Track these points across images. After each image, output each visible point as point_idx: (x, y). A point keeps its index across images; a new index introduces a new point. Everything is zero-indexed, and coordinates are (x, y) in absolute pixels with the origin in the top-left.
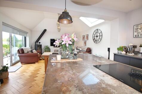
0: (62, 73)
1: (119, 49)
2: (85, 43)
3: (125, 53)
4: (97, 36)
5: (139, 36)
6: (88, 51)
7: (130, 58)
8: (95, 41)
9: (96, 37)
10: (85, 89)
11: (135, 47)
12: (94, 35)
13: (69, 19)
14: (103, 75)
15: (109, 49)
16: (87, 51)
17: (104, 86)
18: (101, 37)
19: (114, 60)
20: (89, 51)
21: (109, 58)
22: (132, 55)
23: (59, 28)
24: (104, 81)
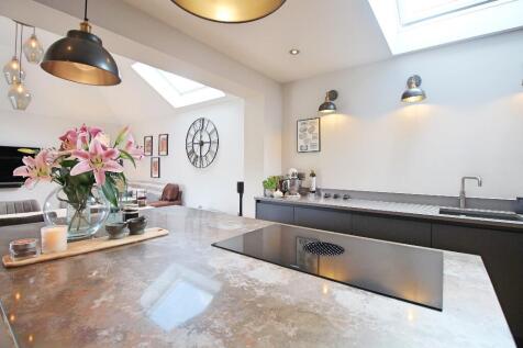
0: (102, 299)
1: (266, 185)
2: (157, 167)
3: (281, 194)
4: (202, 144)
5: (309, 149)
6: (169, 197)
7: (294, 206)
8: (195, 159)
9: (197, 147)
10: (215, 321)
11: (300, 176)
12: (190, 140)
13: (104, 67)
14: (250, 266)
15: (240, 187)
16: (164, 198)
17: (260, 293)
18: (214, 148)
19: (256, 217)
20: (174, 196)
21: (241, 214)
22: (296, 198)
23: (20, 89)
24: (257, 281)
